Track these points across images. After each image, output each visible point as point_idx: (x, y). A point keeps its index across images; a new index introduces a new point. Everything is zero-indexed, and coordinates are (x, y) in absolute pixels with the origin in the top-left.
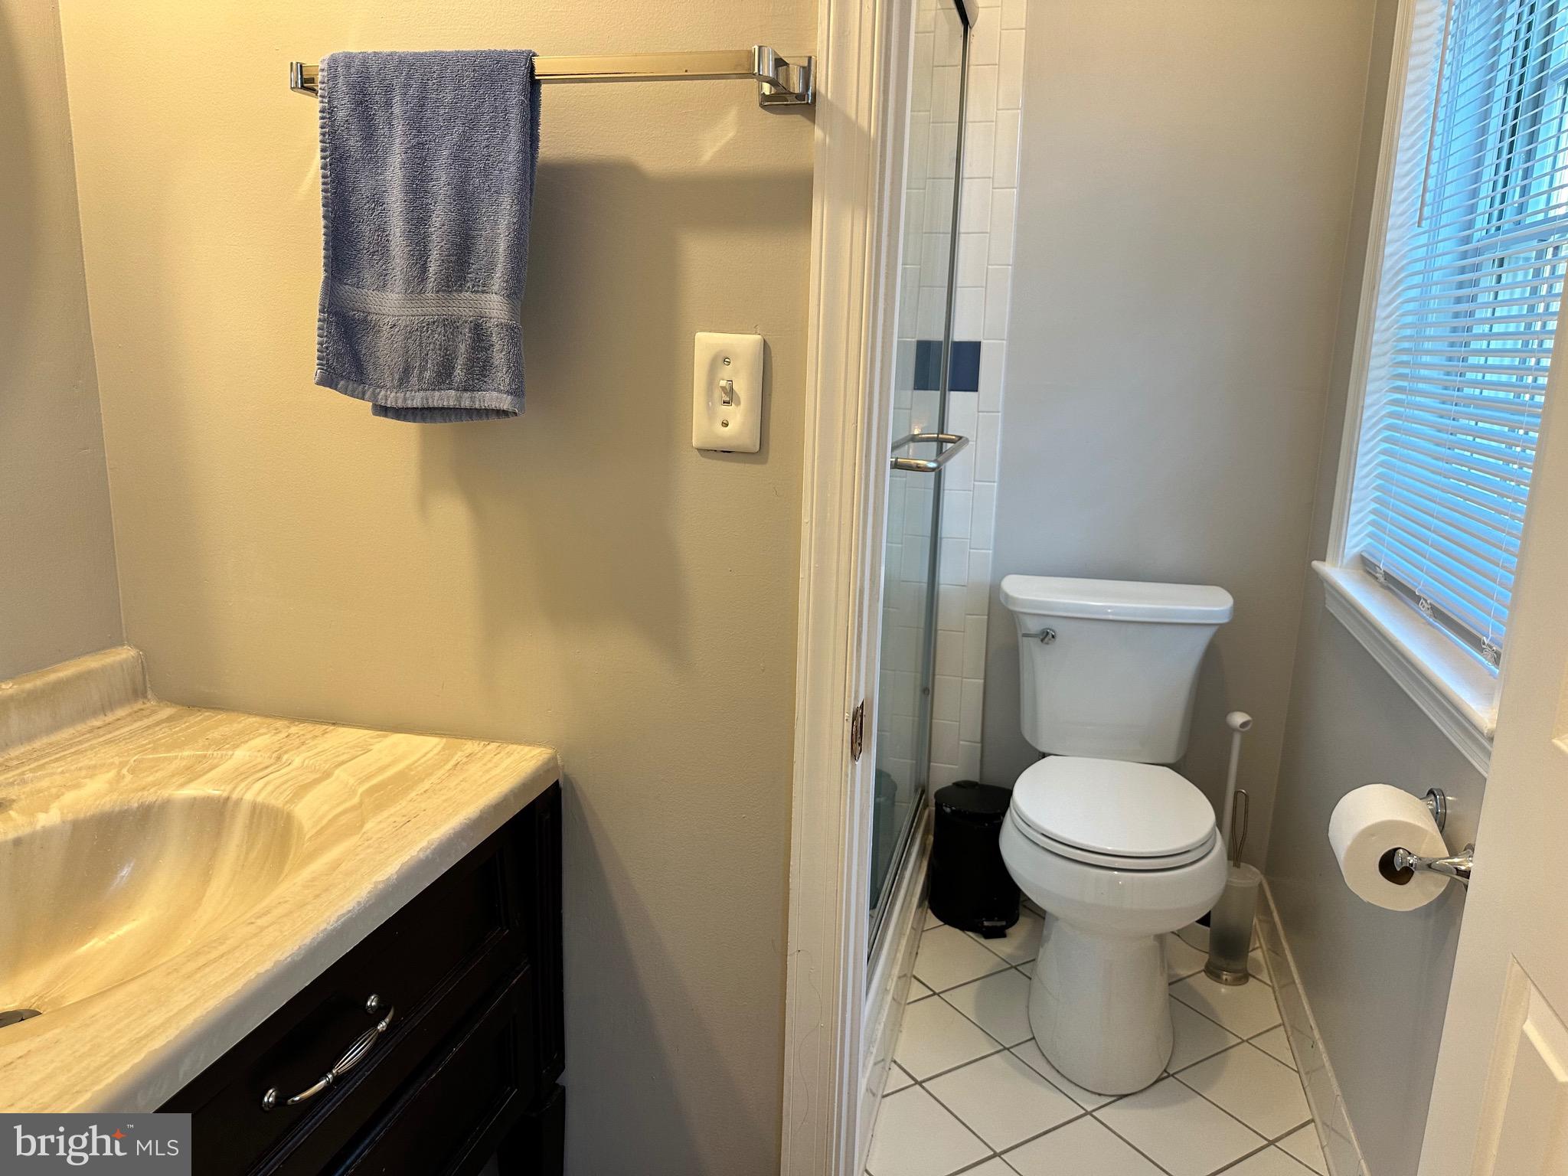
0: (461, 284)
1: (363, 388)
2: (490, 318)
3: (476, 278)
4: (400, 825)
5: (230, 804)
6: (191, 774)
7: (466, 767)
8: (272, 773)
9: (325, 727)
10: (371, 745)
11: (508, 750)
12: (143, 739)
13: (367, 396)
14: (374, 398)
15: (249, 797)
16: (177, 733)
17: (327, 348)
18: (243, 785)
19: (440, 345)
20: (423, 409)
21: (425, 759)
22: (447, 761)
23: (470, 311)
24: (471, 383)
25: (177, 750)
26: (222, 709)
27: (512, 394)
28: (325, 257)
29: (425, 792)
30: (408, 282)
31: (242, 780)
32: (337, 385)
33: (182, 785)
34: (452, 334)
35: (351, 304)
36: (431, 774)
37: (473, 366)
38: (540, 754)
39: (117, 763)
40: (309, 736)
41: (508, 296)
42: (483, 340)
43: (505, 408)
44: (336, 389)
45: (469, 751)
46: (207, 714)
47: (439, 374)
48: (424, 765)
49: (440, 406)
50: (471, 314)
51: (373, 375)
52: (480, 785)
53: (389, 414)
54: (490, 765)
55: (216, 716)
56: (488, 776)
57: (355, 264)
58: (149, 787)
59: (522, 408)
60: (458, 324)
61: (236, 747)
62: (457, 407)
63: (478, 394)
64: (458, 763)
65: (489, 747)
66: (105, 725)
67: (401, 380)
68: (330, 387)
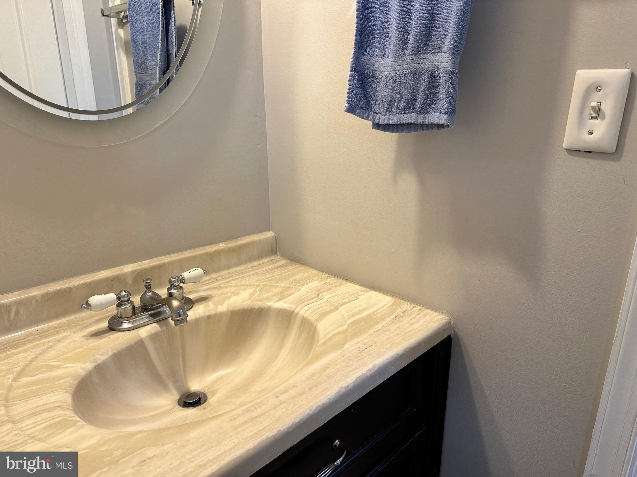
0: (426, 49)
1: (368, 114)
2: (440, 68)
3: (435, 45)
4: (362, 350)
5: (294, 315)
6: (282, 296)
7: (402, 319)
8: (313, 302)
9: (342, 281)
10: (359, 295)
11: (424, 312)
12: (269, 274)
13: (370, 118)
14: (373, 120)
15: (301, 313)
16: (283, 273)
17: (352, 91)
18: (300, 306)
19: (410, 86)
20: (397, 125)
21: (382, 309)
22: (392, 313)
23: (429, 65)
24: (425, 108)
25: (279, 283)
26: (304, 264)
27: (447, 114)
28: (355, 40)
29: (378, 330)
30: (397, 51)
31: (300, 304)
32: (355, 112)
33: (277, 301)
34: (418, 79)
35: (367, 66)
36: (383, 320)
37: (427, 98)
38: (442, 319)
39: (256, 285)
40: (334, 285)
41: (452, 53)
42: (435, 82)
43: (442, 123)
44: (355, 114)
45: (405, 309)
46: (297, 266)
47: (408, 104)
48: (381, 313)
49: (407, 123)
50: (429, 67)
51: (374, 105)
52: (407, 333)
53: (380, 128)
54: (414, 321)
55: (300, 267)
56: (411, 328)
57: (371, 43)
58: (263, 300)
59: (452, 123)
60: (422, 73)
61: (302, 285)
62: (416, 123)
63: (428, 115)
64: (398, 316)
65: (415, 309)
66: (258, 265)
67: (388, 108)
68: (352, 113)
